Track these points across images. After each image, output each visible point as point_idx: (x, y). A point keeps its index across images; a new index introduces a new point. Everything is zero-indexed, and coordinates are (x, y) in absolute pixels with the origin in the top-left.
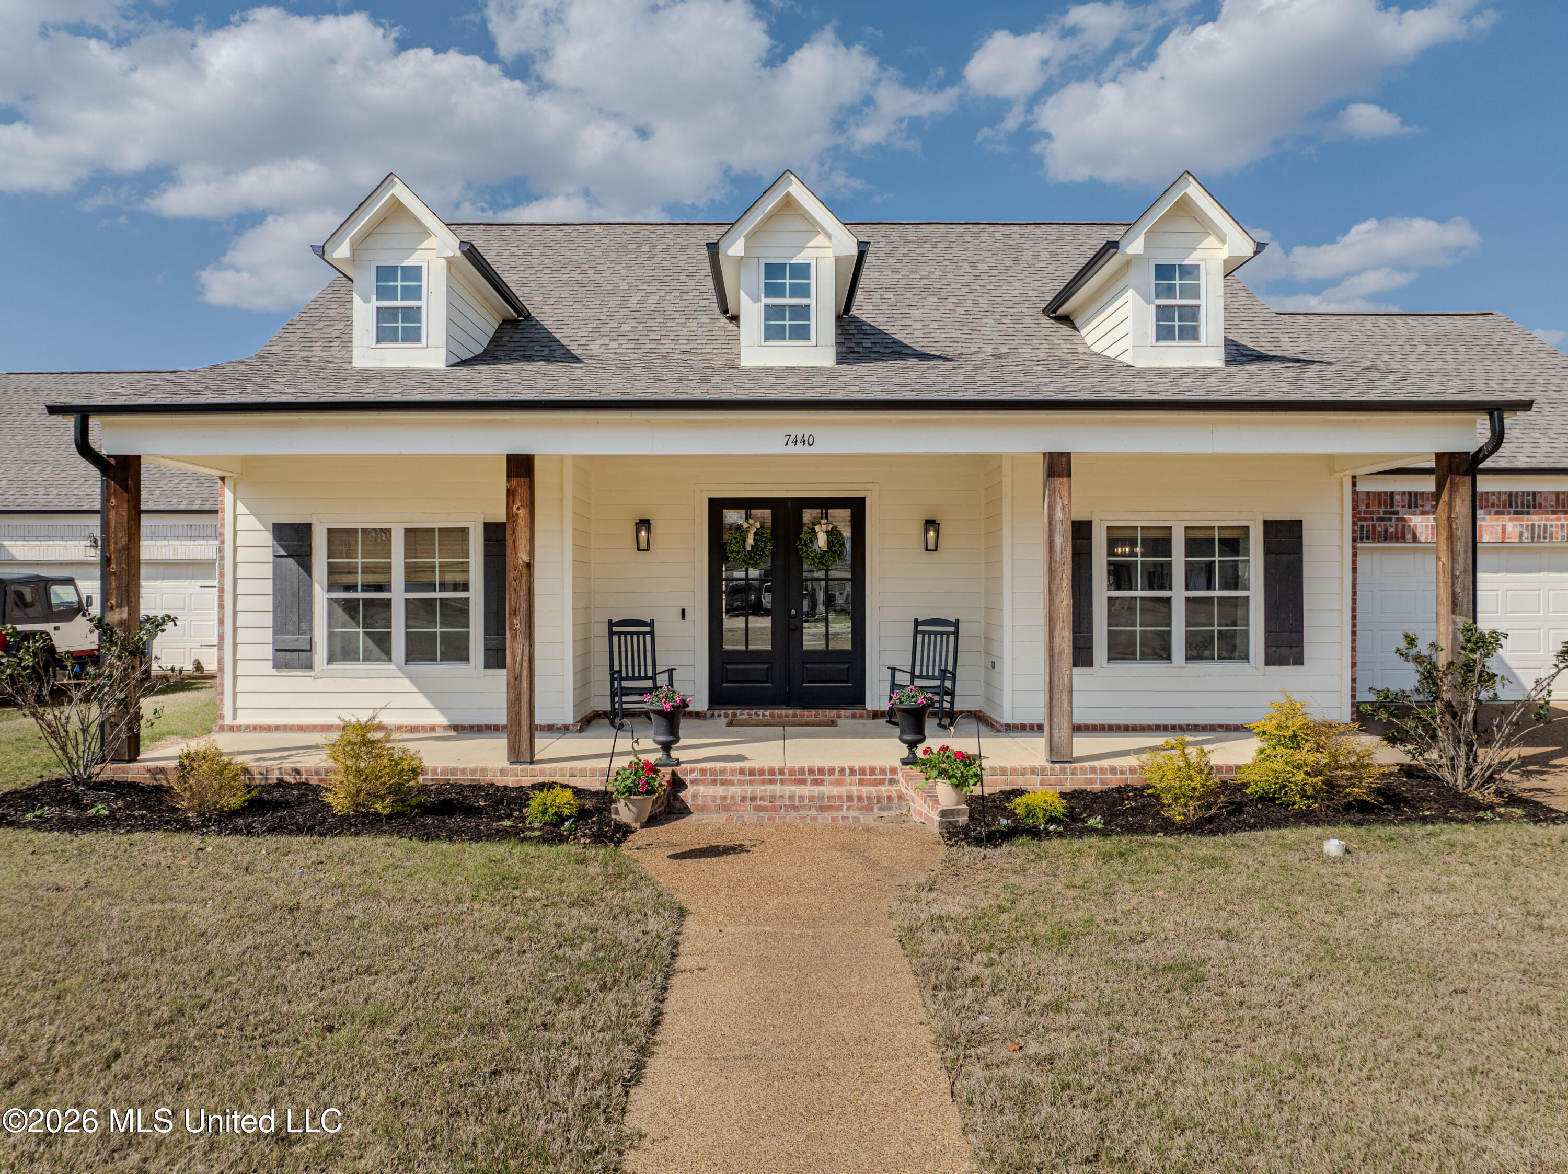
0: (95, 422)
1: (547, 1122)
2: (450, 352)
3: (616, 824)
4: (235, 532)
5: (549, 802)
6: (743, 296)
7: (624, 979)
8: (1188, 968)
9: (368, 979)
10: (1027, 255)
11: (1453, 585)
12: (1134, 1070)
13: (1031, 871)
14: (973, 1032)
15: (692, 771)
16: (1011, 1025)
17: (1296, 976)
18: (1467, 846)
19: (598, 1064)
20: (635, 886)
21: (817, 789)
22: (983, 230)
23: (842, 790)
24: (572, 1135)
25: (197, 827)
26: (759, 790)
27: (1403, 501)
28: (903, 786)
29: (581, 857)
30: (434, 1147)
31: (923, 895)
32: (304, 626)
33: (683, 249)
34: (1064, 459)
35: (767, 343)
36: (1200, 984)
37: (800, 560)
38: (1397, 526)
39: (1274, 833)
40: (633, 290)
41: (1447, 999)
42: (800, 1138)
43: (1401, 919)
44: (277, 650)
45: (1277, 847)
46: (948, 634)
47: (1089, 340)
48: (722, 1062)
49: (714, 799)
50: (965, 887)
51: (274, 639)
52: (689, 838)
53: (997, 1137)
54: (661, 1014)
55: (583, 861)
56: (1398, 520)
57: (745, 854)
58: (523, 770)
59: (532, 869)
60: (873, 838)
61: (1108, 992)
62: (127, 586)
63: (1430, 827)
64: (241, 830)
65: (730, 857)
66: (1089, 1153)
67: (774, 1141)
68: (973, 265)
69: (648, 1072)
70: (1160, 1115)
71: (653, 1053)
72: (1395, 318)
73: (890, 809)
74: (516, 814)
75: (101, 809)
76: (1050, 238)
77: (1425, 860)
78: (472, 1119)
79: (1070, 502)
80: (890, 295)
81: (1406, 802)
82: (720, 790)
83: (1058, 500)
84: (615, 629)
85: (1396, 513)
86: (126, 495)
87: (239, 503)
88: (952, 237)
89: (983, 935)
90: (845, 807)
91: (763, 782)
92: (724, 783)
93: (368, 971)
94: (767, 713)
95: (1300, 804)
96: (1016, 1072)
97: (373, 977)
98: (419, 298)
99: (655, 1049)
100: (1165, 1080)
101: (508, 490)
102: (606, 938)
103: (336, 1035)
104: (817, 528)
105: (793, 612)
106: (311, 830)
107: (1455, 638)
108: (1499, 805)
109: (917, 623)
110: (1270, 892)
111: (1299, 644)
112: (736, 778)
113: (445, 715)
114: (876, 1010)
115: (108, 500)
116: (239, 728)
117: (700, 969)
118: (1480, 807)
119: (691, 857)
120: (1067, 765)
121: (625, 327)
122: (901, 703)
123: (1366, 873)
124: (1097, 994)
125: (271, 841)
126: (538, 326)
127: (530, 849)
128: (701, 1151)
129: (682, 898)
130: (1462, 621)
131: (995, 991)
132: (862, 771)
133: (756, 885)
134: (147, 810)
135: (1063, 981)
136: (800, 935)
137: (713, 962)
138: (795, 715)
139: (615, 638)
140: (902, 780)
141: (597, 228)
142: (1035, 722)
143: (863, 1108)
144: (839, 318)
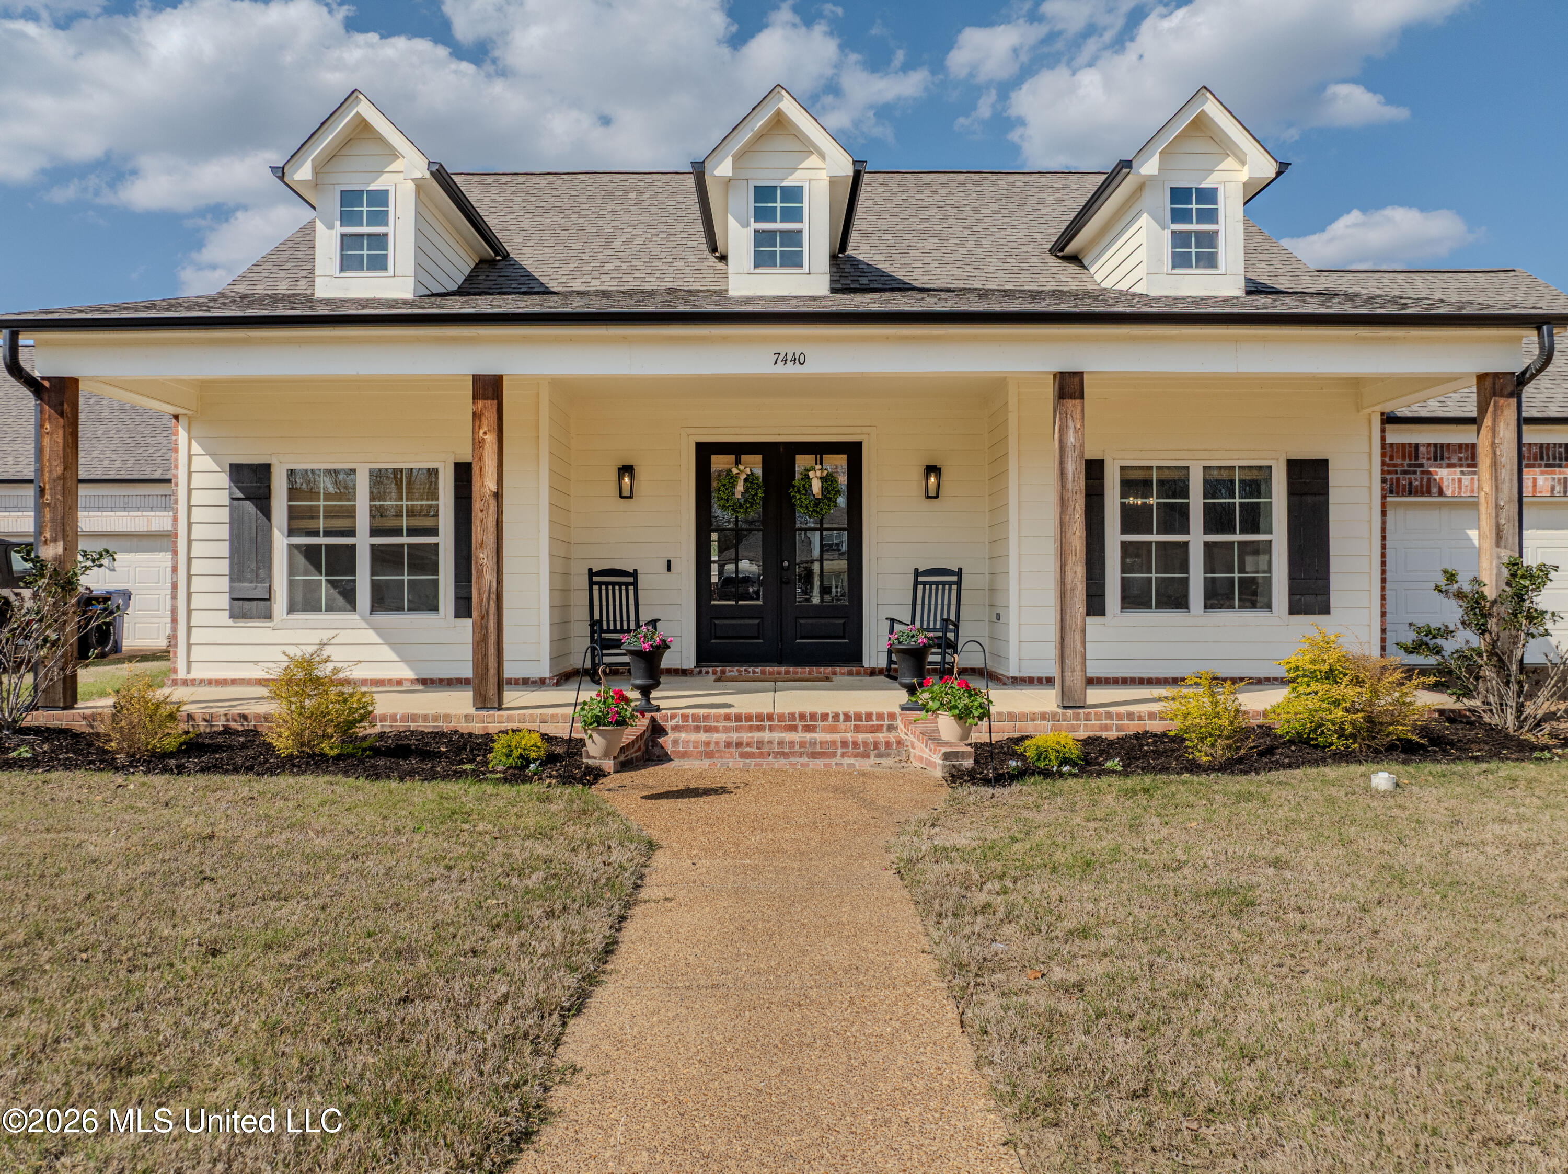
0: (25, 339)
1: (459, 1053)
2: (418, 282)
3: (588, 767)
4: (190, 474)
5: (513, 744)
6: (731, 220)
7: (576, 906)
8: (1235, 893)
9: (273, 904)
10: (1032, 201)
11: (1497, 516)
12: (1185, 996)
13: (1046, 807)
14: (985, 959)
15: (673, 717)
16: (1030, 952)
17: (1362, 901)
18: (1530, 782)
19: (531, 991)
20: (601, 822)
21: (808, 736)
22: (986, 179)
23: (837, 737)
24: (487, 1067)
25: (123, 767)
26: (745, 736)
27: (1428, 453)
28: (902, 732)
29: (544, 796)
30: (310, 1078)
31: (925, 830)
32: (262, 572)
33: (672, 195)
34: (1077, 380)
35: (757, 271)
36: (1250, 909)
37: (793, 508)
38: (1422, 479)
39: (1313, 771)
40: (618, 233)
41: (1545, 924)
42: (772, 1072)
43: (1470, 848)
44: (234, 599)
45: (1318, 784)
46: (950, 583)
47: (1098, 278)
48: (684, 991)
49: (696, 744)
50: (972, 823)
51: (231, 587)
52: (666, 782)
53: (1019, 1069)
54: (616, 943)
55: (548, 799)
56: (1423, 473)
57: (727, 795)
58: (490, 716)
59: (488, 806)
60: (869, 781)
61: (1143, 917)
62: (63, 518)
63: (1484, 766)
64: (172, 770)
65: (710, 798)
66: (1137, 1085)
67: (740, 1076)
68: (976, 210)
69: (592, 1002)
70: (1222, 1044)
71: (599, 983)
72: (1414, 276)
73: (888, 755)
74: (479, 759)
75: (25, 752)
76: (1055, 185)
77: (1486, 794)
78: (365, 1047)
79: (1083, 425)
80: (889, 237)
81: (1452, 744)
82: (703, 737)
83: (1070, 423)
84: (595, 579)
85: (1421, 465)
86: (61, 421)
87: (194, 442)
88: (953, 185)
89: (993, 864)
90: (839, 754)
91: (751, 728)
92: (708, 730)
93: (276, 896)
94: (758, 670)
95: (1338, 744)
96: (1040, 1000)
97: (282, 902)
98: (386, 224)
99: (604, 978)
100: (1223, 1005)
101: (474, 414)
102: (558, 868)
103: (219, 960)
104: (811, 474)
105: (786, 564)
106: (249, 769)
107: (1499, 574)
108: (1555, 746)
109: (917, 573)
110: (1318, 823)
111: (1326, 591)
112: (721, 724)
113: (412, 668)
114: (870, 939)
115: (42, 426)
116: (193, 682)
117: (666, 899)
118: (1534, 748)
119: (667, 798)
120: (1081, 711)
121: (608, 267)
122: (900, 643)
123: (1422, 806)
124: (1131, 919)
125: (202, 780)
126: (517, 266)
127: (489, 788)
128: (649, 1087)
129: (655, 834)
130: (1506, 555)
131: (1009, 918)
132: (858, 717)
133: (738, 822)
134: (74, 753)
135: (1090, 907)
136: (785, 868)
137: (682, 893)
138: (787, 672)
139: (596, 588)
140: (901, 726)
141: (582, 177)
142: (1044, 675)
143: (852, 1040)
144: (833, 257)
